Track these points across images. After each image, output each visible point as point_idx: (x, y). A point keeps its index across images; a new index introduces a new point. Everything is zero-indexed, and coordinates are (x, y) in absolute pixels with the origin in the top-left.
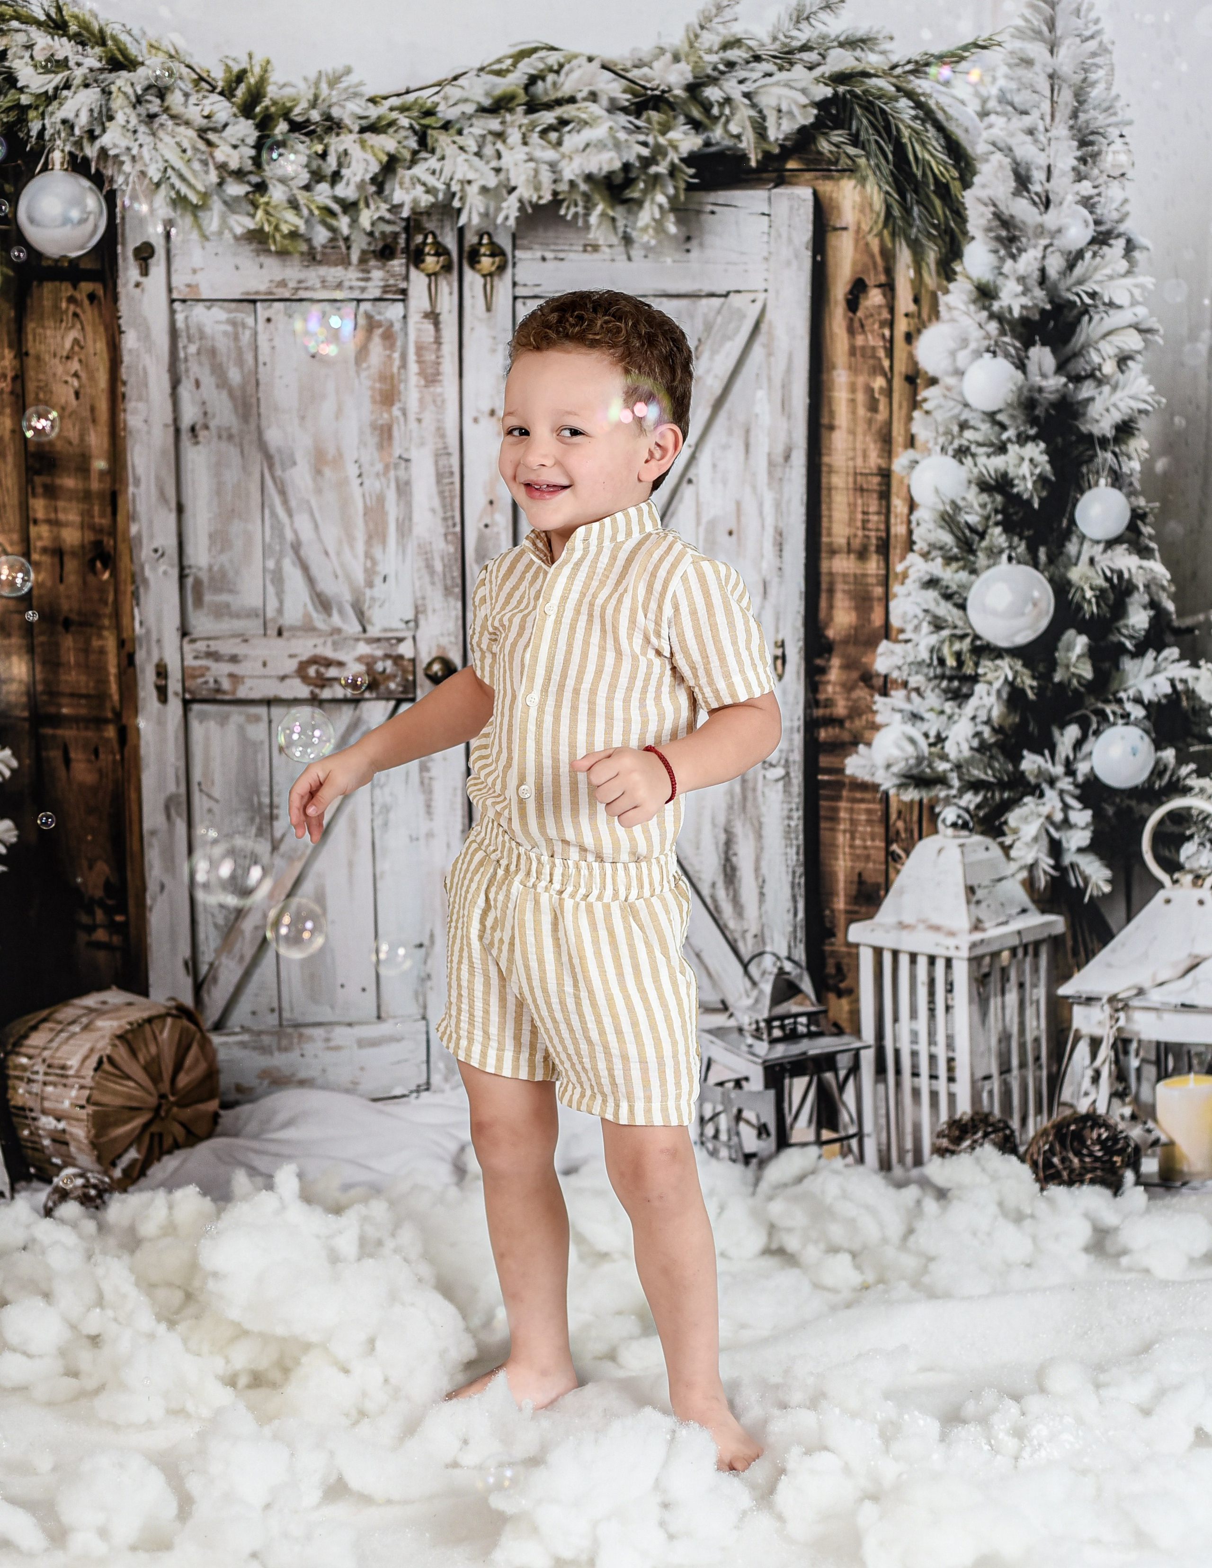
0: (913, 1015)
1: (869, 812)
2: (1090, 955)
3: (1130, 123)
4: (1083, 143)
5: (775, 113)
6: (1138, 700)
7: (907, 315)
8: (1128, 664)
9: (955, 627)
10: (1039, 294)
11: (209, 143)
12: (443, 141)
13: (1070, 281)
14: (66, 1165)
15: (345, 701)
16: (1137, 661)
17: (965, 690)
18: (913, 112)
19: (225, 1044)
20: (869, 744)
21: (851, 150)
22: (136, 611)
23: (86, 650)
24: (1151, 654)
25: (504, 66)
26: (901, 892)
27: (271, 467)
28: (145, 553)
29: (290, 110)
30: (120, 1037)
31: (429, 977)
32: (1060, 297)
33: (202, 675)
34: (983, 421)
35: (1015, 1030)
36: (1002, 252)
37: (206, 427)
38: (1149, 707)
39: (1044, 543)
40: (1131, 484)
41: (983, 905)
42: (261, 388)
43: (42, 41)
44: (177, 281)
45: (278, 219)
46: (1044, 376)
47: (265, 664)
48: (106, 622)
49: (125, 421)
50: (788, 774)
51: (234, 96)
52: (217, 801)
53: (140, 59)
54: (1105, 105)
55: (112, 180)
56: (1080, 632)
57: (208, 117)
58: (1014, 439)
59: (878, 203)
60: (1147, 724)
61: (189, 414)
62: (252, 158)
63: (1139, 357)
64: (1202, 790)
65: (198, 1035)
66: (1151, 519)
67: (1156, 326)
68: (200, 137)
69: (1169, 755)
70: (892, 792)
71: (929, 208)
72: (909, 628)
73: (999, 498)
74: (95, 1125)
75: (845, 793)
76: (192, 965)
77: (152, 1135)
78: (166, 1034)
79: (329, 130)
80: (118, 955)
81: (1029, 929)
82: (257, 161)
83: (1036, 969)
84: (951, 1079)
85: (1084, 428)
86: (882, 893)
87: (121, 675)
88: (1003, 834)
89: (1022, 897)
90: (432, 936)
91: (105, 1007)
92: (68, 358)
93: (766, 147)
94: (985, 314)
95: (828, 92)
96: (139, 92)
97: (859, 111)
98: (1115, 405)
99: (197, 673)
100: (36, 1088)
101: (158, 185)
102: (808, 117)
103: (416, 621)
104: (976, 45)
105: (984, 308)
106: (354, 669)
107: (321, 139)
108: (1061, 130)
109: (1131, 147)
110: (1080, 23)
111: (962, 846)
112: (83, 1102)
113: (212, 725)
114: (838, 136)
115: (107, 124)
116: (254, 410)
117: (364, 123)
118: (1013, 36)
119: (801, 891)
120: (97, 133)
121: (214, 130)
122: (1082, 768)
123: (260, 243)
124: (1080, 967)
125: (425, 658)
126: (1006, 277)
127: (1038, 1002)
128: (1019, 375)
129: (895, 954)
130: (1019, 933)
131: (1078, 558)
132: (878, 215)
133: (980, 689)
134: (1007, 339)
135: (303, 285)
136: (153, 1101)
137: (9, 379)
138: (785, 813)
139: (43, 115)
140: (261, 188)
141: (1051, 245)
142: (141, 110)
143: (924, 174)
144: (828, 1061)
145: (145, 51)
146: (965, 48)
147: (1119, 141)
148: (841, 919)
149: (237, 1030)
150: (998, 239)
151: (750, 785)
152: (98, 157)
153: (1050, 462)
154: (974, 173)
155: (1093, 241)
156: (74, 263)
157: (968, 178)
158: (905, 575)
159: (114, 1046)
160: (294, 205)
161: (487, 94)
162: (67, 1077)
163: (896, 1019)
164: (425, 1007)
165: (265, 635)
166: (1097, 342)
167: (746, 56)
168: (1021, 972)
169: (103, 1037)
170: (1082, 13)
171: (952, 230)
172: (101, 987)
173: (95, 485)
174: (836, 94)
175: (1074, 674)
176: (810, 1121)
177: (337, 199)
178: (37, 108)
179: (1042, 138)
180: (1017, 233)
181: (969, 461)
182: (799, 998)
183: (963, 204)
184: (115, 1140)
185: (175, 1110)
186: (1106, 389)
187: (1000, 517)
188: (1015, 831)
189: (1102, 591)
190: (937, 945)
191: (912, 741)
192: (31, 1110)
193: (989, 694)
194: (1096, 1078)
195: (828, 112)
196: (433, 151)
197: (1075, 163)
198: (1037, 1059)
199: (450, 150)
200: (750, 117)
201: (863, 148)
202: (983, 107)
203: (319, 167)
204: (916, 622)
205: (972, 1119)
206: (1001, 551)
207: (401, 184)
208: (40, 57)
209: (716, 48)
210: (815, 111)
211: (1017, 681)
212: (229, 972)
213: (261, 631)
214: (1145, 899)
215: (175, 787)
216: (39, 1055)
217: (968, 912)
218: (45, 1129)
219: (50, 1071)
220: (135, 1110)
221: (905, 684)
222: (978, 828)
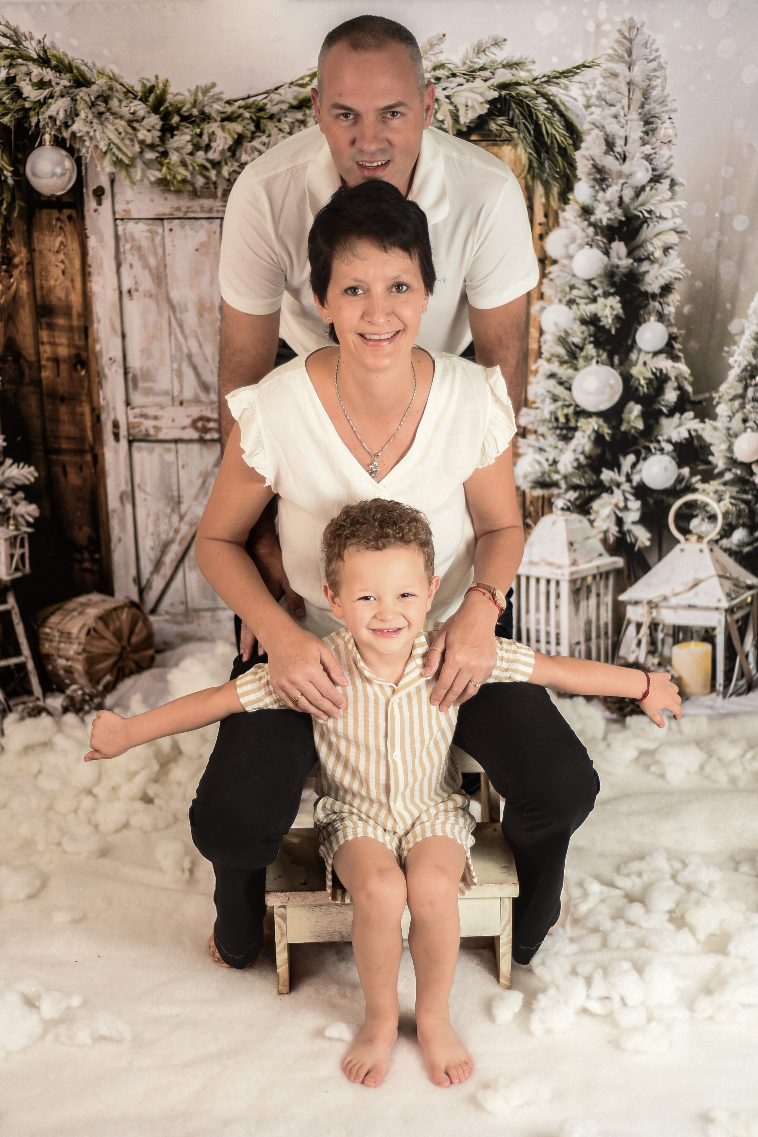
0: (538, 609)
2: (637, 578)
3: (675, 111)
4: (647, 123)
5: (464, 107)
6: (669, 441)
7: (540, 224)
8: (664, 421)
9: (565, 400)
10: (619, 212)
11: (134, 129)
12: (270, 126)
13: (637, 203)
14: (72, 684)
16: (669, 420)
17: (570, 435)
18: (546, 106)
19: (157, 621)
21: (509, 129)
22: (101, 393)
23: (73, 413)
24: (677, 415)
25: (304, 81)
26: (534, 544)
27: (174, 312)
28: (105, 361)
29: (181, 108)
30: (100, 618)
32: (630, 213)
33: (138, 427)
34: (584, 284)
35: (594, 618)
36: (597, 187)
37: (137, 290)
38: (676, 445)
39: (617, 352)
40: (669, 320)
41: (578, 552)
42: (168, 268)
43: (36, 71)
44: (119, 208)
45: (175, 172)
46: (620, 259)
47: (173, 421)
48: (84, 398)
49: (91, 287)
51: (148, 101)
52: (148, 494)
53: (93, 80)
54: (661, 100)
55: (79, 151)
56: (637, 403)
57: (133, 113)
58: (601, 295)
59: (525, 160)
60: (674, 454)
61: (127, 283)
62: (159, 137)
63: (676, 248)
64: (704, 491)
65: (142, 616)
66: (680, 339)
67: (687, 229)
68: (129, 125)
69: (686, 471)
70: (527, 491)
71: (554, 162)
72: (539, 401)
73: (592, 328)
74: (87, 663)
76: (137, 580)
77: (119, 669)
78: (124, 616)
79: (203, 120)
80: (97, 575)
81: (603, 566)
82: (162, 139)
83: (606, 586)
84: (558, 644)
85: (643, 288)
87: (93, 426)
88: (590, 513)
89: (601, 548)
91: (91, 602)
92: (58, 252)
93: (458, 127)
94: (586, 223)
95: (496, 94)
96: (93, 99)
97: (514, 105)
98: (661, 275)
99: (136, 425)
100: (54, 644)
101: (105, 153)
102: (484, 109)
104: (584, 66)
105: (586, 220)
107: (198, 126)
108: (634, 115)
109: (675, 125)
110: (647, 51)
111: (567, 520)
112: (80, 650)
113: (145, 454)
114: (501, 120)
115: (75, 119)
116: (164, 281)
117: (223, 115)
118: (607, 60)
120: (69, 123)
121: (137, 121)
122: (636, 478)
123: (165, 186)
124: (631, 584)
126: (599, 201)
127: (608, 603)
128: (605, 258)
129: (528, 578)
130: (598, 567)
131: (637, 361)
132: (524, 166)
133: (578, 434)
134: (599, 238)
135: (189, 210)
136: (118, 650)
137: (25, 264)
139: (38, 114)
140: (165, 154)
141: (626, 183)
142: (94, 110)
143: (552, 142)
145: (95, 75)
146: (578, 68)
147: (668, 121)
149: (163, 613)
150: (595, 179)
152: (71, 138)
153: (623, 308)
154: (581, 141)
155: (651, 180)
156: (59, 198)
157: (578, 144)
158: (536, 372)
159: (96, 622)
160: (184, 164)
161: (295, 98)
162: (70, 638)
163: (528, 612)
165: (173, 404)
166: (651, 239)
167: (448, 73)
168: (598, 588)
169: (90, 618)
170: (649, 46)
171: (568, 175)
172: (88, 592)
173: (75, 323)
174: (500, 96)
175: (632, 427)
177: (209, 160)
178: (34, 110)
179: (622, 120)
180: (606, 176)
181: (575, 307)
183: (574, 159)
184: (98, 670)
185: (131, 655)
186: (656, 266)
187: (592, 339)
188: (597, 512)
189: (651, 380)
190: (552, 573)
191: (539, 463)
192: (53, 656)
193: (583, 437)
194: (639, 644)
195: (495, 106)
196: (264, 132)
197: (642, 135)
198: (606, 633)
199: (274, 131)
200: (449, 110)
201: (516, 127)
202: (588, 102)
203: (198, 142)
204: (542, 397)
206: (592, 358)
207: (246, 151)
208: (35, 80)
209: (429, 69)
210: (488, 106)
211: (601, 430)
212: (158, 583)
213: (170, 403)
214: (670, 549)
215: (124, 486)
216: (56, 627)
217: (570, 555)
218: (60, 665)
219: (62, 635)
220: (109, 655)
221: (535, 432)
222: (576, 510)
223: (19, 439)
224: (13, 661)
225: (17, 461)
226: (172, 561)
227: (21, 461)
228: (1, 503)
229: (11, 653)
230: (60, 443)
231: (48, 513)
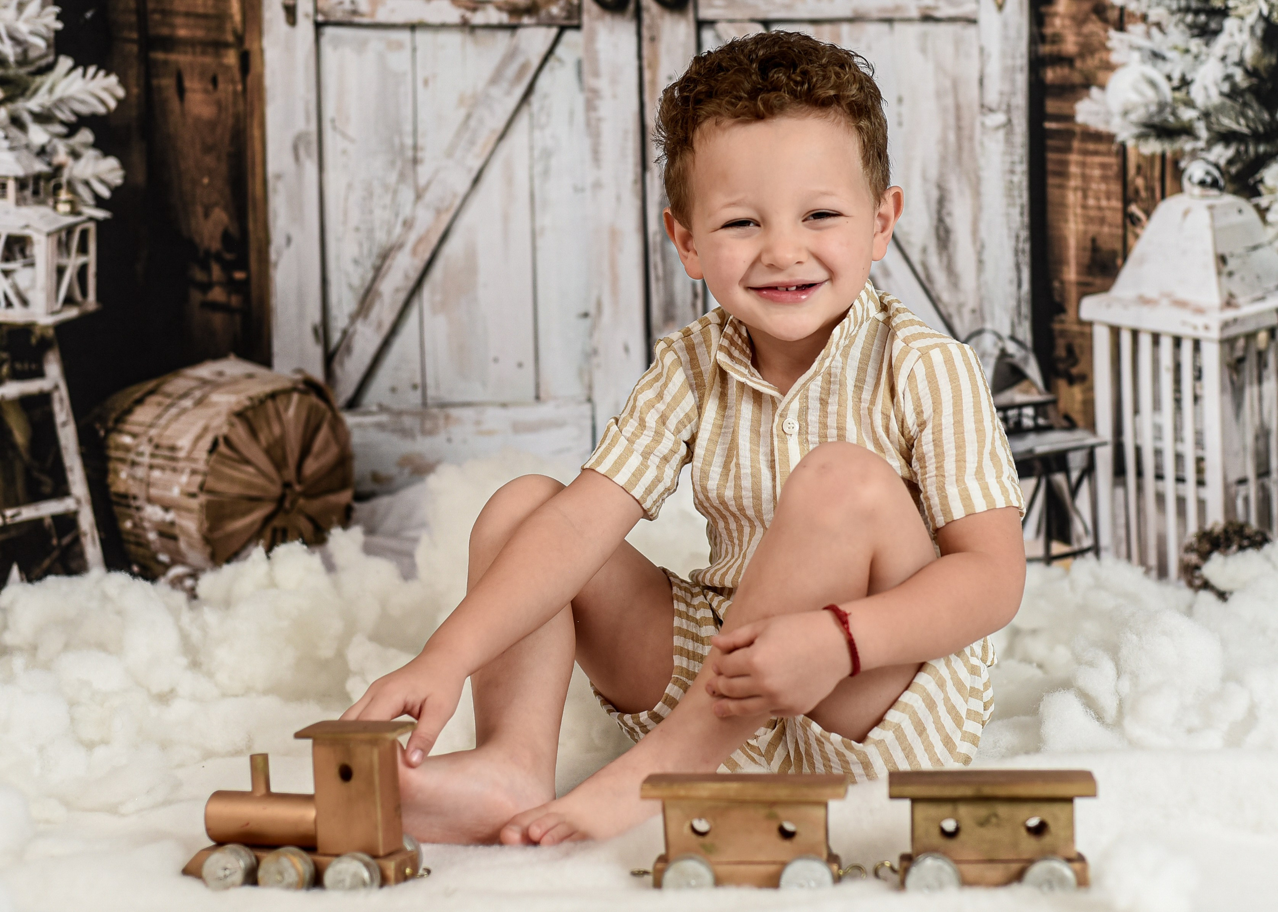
0: (1157, 405)
1: (1103, 166)
14: (174, 563)
15: (501, 27)
17: (1213, 25)
19: (359, 426)
20: (1102, 87)
26: (1142, 261)
30: (240, 416)
31: (595, 352)
41: (1236, 278)
50: (1009, 121)
52: (352, 141)
65: (329, 415)
70: (1130, 144)
74: (208, 517)
75: (1076, 144)
76: (323, 332)
77: (274, 532)
78: (291, 412)
80: (238, 318)
84: (1201, 483)
86: (1119, 261)
88: (1258, 194)
90: (599, 305)
91: (222, 380)
100: (140, 472)
111: (1211, 208)
112: (194, 489)
113: (348, 51)
119: (1025, 259)
129: (1135, 334)
130: (1277, 312)
133: (1230, 24)
136: (275, 490)
138: (1007, 167)
144: (1058, 461)
148: (1073, 292)
149: (374, 408)
151: (966, 133)
159: (232, 425)
162: (174, 459)
163: (1136, 411)
164: (590, 387)
169: (218, 414)
172: (217, 355)
176: (1037, 533)
182: (1024, 385)
184: (231, 535)
185: (301, 501)
188: (1272, 191)
190: (1184, 323)
191: (1153, 84)
192: (135, 498)
193: (1241, 30)
205: (1225, 531)
211: (1275, 15)
212: (366, 341)
215: (304, 124)
216: (145, 433)
217: (1220, 284)
218: (150, 521)
219: (158, 452)
220: (255, 500)
221: (1144, 18)
222: (1230, 187)
223: (89, 15)
224: (48, 509)
225: (81, 62)
226: (397, 290)
227: (91, 63)
228: (42, 152)
229: (47, 489)
230: (173, 26)
231: (140, 178)
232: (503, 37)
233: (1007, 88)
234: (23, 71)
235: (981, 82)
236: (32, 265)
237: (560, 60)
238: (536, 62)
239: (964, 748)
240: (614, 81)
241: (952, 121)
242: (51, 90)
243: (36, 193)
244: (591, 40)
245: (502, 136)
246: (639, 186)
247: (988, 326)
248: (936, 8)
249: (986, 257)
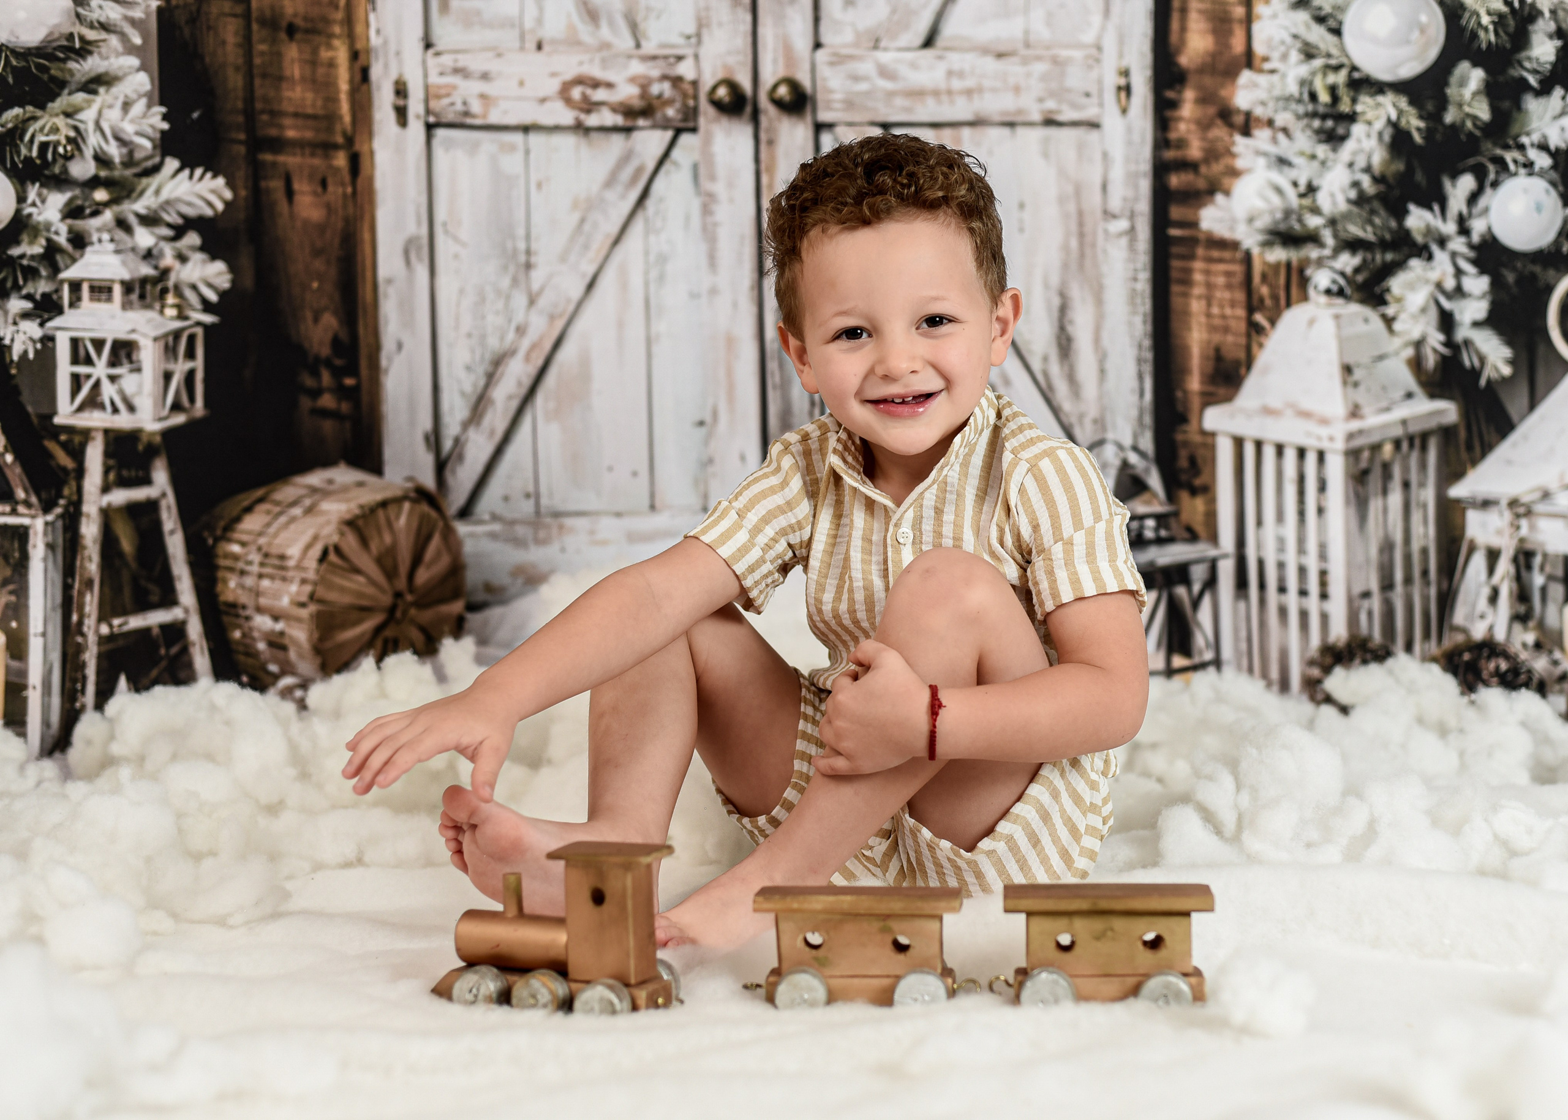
0: (1280, 517)
1: (1228, 274)
2: (1487, 449)
6: (1543, 147)
8: (1532, 104)
9: (1329, 55)
14: (283, 673)
15: (615, 129)
16: (1542, 101)
17: (1341, 131)
19: (472, 535)
20: (1227, 193)
22: (372, 17)
23: (313, 62)
24: (1558, 93)
26: (1266, 371)
30: (349, 524)
31: (711, 461)
33: (448, 95)
35: (1398, 537)
38: (1556, 155)
41: (1362, 388)
47: (521, 84)
48: (337, 29)
50: (1133, 228)
52: (464, 245)
56: (1475, 64)
60: (1554, 175)
65: (441, 524)
70: (1256, 251)
72: (1275, 55)
74: (318, 627)
75: (1200, 251)
76: (434, 439)
77: (384, 641)
78: (402, 521)
80: (348, 425)
81: (1414, 420)
83: (1423, 466)
84: (1324, 596)
86: (1243, 371)
87: (354, 92)
88: (1384, 303)
89: (1408, 380)
90: (715, 414)
91: (331, 488)
99: (443, 91)
100: (249, 581)
103: (699, 35)
106: (627, 92)
111: (1337, 317)
112: (304, 599)
113: (460, 154)
119: (1148, 369)
122: (1478, 227)
124: (1475, 462)
125: (707, 82)
127: (1425, 506)
129: (1259, 445)
130: (1404, 422)
133: (1358, 129)
136: (386, 600)
138: (1130, 274)
144: (1179, 573)
148: (1196, 402)
149: (486, 517)
151: (1089, 239)
159: (342, 534)
162: (283, 569)
164: (706, 497)
165: (522, 48)
168: (1406, 469)
169: (328, 523)
172: (327, 463)
175: (1468, 115)
176: (1159, 645)
182: (1146, 496)
184: (342, 646)
185: (413, 612)
188: (1399, 300)
189: (1501, 16)
190: (1309, 434)
191: (1279, 191)
192: (244, 607)
193: (1368, 136)
194: (1494, 598)
198: (1425, 573)
204: (1283, 49)
205: (1349, 644)
211: (1403, 122)
212: (478, 449)
213: (517, 44)
214: (1552, 386)
215: (414, 227)
216: (254, 542)
217: (1345, 396)
218: (259, 631)
219: (268, 561)
220: (365, 610)
221: (1270, 123)
222: (1356, 296)
223: (195, 115)
224: (156, 618)
225: (188, 163)
226: (510, 398)
227: (198, 165)
228: (149, 255)
229: (154, 598)
230: (281, 127)
231: (248, 282)
232: (617, 140)
233: (1130, 194)
234: (129, 172)
235: (1104, 187)
236: (138, 370)
237: (676, 164)
238: (651, 165)
239: (1081, 863)
240: (730, 185)
241: (1074, 227)
242: (157, 192)
243: (142, 297)
244: (708, 142)
245: (617, 241)
246: (756, 292)
247: (1110, 436)
248: (1058, 112)
249: (1109, 366)
